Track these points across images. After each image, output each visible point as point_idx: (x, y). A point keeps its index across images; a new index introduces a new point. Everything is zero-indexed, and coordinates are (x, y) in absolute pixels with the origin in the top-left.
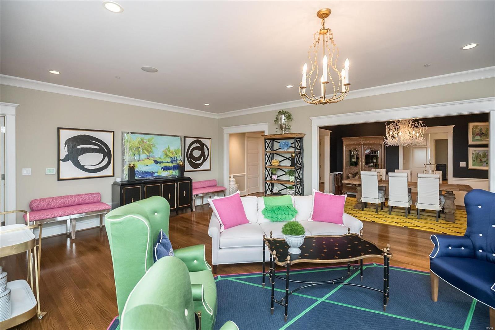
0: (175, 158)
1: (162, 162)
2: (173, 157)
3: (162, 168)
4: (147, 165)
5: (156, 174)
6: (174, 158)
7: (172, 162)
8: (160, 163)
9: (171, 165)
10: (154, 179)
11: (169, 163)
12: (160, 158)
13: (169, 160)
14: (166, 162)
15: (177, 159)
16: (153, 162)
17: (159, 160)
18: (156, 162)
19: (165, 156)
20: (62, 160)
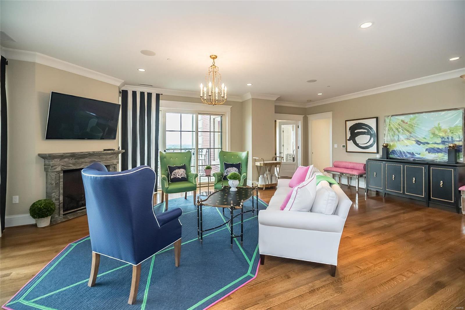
0: (450, 138)
1: (428, 143)
2: (446, 137)
3: (427, 150)
4: (407, 146)
5: (417, 156)
6: (448, 138)
7: (443, 143)
8: (424, 144)
9: (441, 147)
10: (413, 160)
11: (437, 144)
12: (425, 138)
13: (439, 141)
14: (433, 143)
15: (454, 139)
16: (414, 143)
17: (423, 141)
18: (418, 142)
19: (432, 136)
20: (348, 140)
